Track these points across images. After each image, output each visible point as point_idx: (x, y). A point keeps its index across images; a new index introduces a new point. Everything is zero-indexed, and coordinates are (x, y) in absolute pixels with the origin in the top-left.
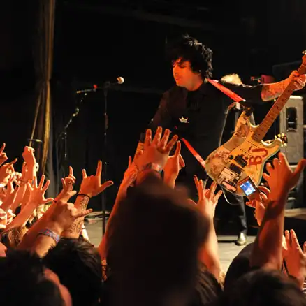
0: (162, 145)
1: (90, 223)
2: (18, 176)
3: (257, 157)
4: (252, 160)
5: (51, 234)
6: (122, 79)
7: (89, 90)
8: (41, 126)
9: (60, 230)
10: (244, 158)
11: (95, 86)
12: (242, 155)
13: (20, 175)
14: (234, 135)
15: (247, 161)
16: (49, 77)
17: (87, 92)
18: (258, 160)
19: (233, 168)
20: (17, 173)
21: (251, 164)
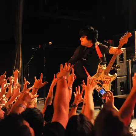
0: (68, 69)
1: (39, 103)
2: (8, 85)
3: (107, 81)
4: (105, 82)
5: (22, 106)
6: (51, 43)
7: (37, 48)
8: (18, 63)
9: (26, 104)
10: (102, 81)
11: (40, 46)
12: (101, 80)
13: (9, 84)
14: (97, 72)
15: (104, 82)
16: (21, 43)
17: (37, 49)
18: (108, 82)
19: (98, 84)
20: (8, 83)
21: (105, 83)
